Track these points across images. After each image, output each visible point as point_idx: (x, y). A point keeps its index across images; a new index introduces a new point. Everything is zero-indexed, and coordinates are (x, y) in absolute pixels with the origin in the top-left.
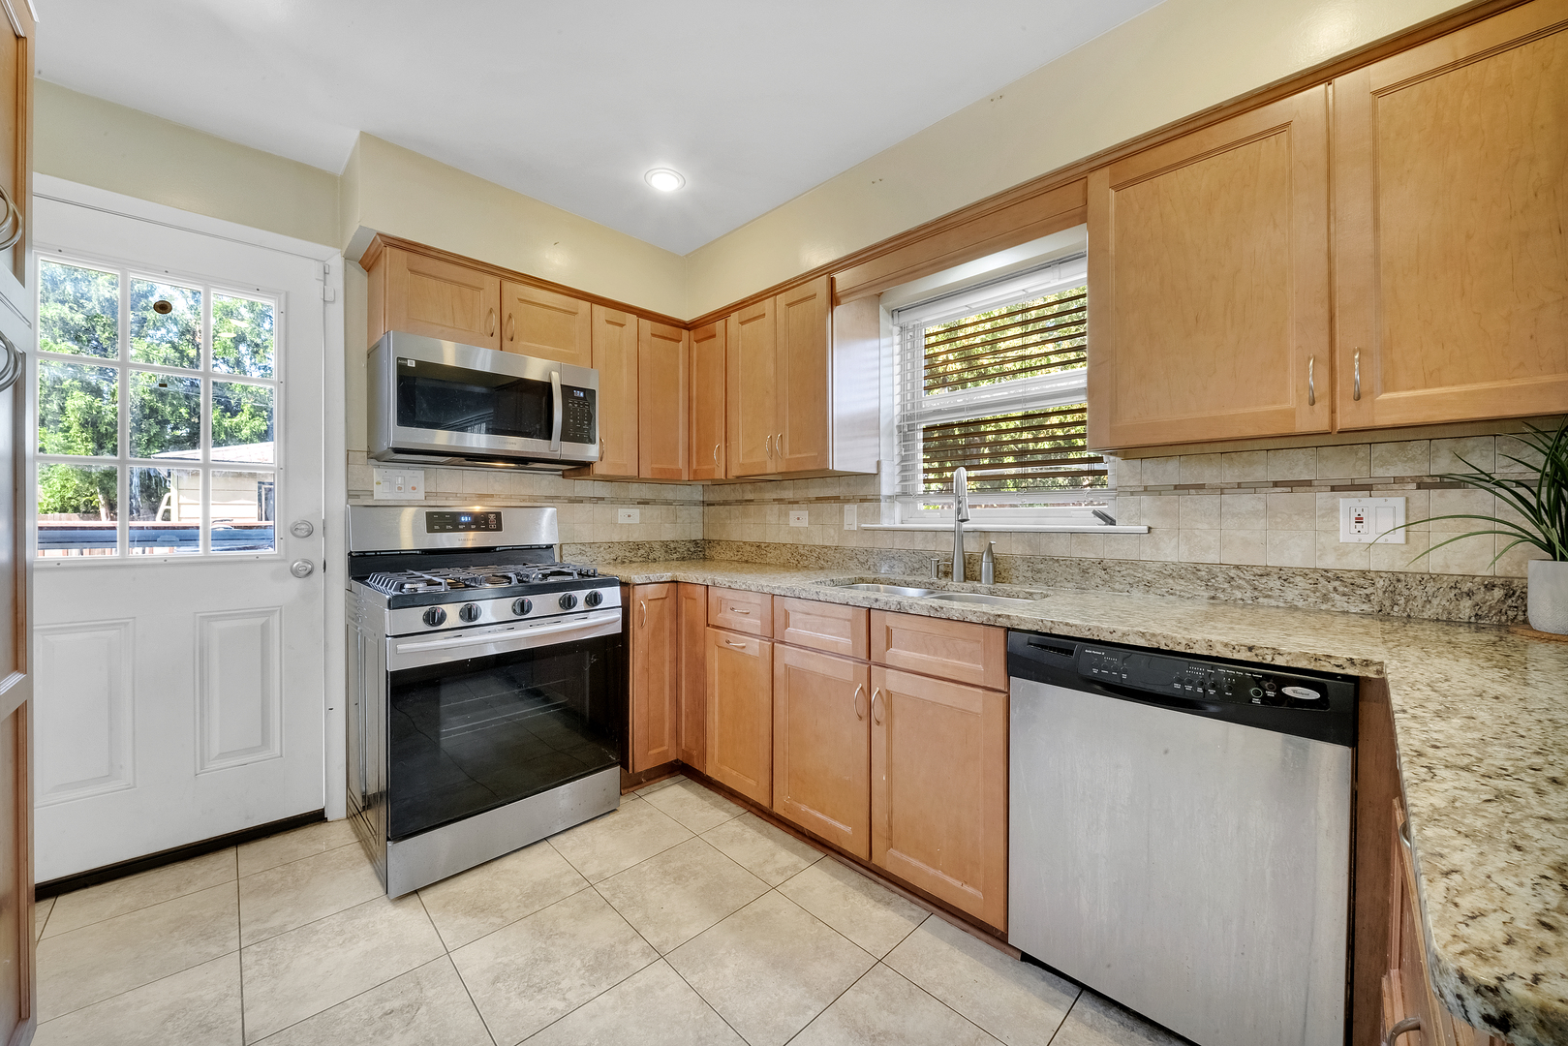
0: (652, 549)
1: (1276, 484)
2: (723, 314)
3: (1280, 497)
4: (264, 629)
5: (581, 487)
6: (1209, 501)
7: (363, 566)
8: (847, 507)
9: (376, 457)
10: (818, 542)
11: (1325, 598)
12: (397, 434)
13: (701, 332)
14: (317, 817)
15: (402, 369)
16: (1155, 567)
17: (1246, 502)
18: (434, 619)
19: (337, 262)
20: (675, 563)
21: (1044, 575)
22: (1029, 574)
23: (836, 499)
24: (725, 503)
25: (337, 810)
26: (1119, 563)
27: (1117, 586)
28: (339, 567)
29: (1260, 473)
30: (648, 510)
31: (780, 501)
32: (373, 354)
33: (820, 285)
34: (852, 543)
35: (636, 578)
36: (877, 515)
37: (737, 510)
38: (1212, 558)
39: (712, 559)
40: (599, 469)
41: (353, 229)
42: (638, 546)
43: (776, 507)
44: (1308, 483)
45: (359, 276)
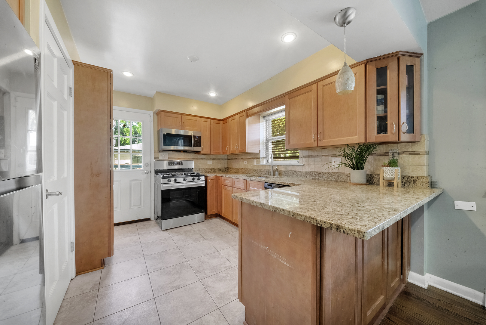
0: (215, 170)
1: (323, 155)
2: (228, 118)
3: (323, 158)
4: (141, 183)
5: (199, 156)
6: (313, 159)
7: (157, 172)
8: (254, 160)
9: (159, 151)
10: (249, 168)
11: (329, 178)
12: (163, 147)
13: (224, 122)
14: (149, 219)
15: (164, 135)
16: (304, 172)
17: (318, 159)
18: (169, 181)
19: (152, 114)
20: (221, 173)
21: (287, 174)
22: (284, 174)
23: (252, 158)
24: (232, 159)
25: (153, 218)
26: (299, 171)
27: (298, 176)
28: (153, 172)
29: (321, 154)
30: (215, 161)
31: (242, 159)
32: (159, 131)
33: (245, 113)
34: (255, 168)
35: (208, 175)
36: (259, 162)
37: (234, 161)
38: (313, 170)
39: (229, 172)
40: (202, 152)
41: (155, 109)
42: (212, 169)
43: (241, 160)
44: (327, 155)
45: (156, 117)
